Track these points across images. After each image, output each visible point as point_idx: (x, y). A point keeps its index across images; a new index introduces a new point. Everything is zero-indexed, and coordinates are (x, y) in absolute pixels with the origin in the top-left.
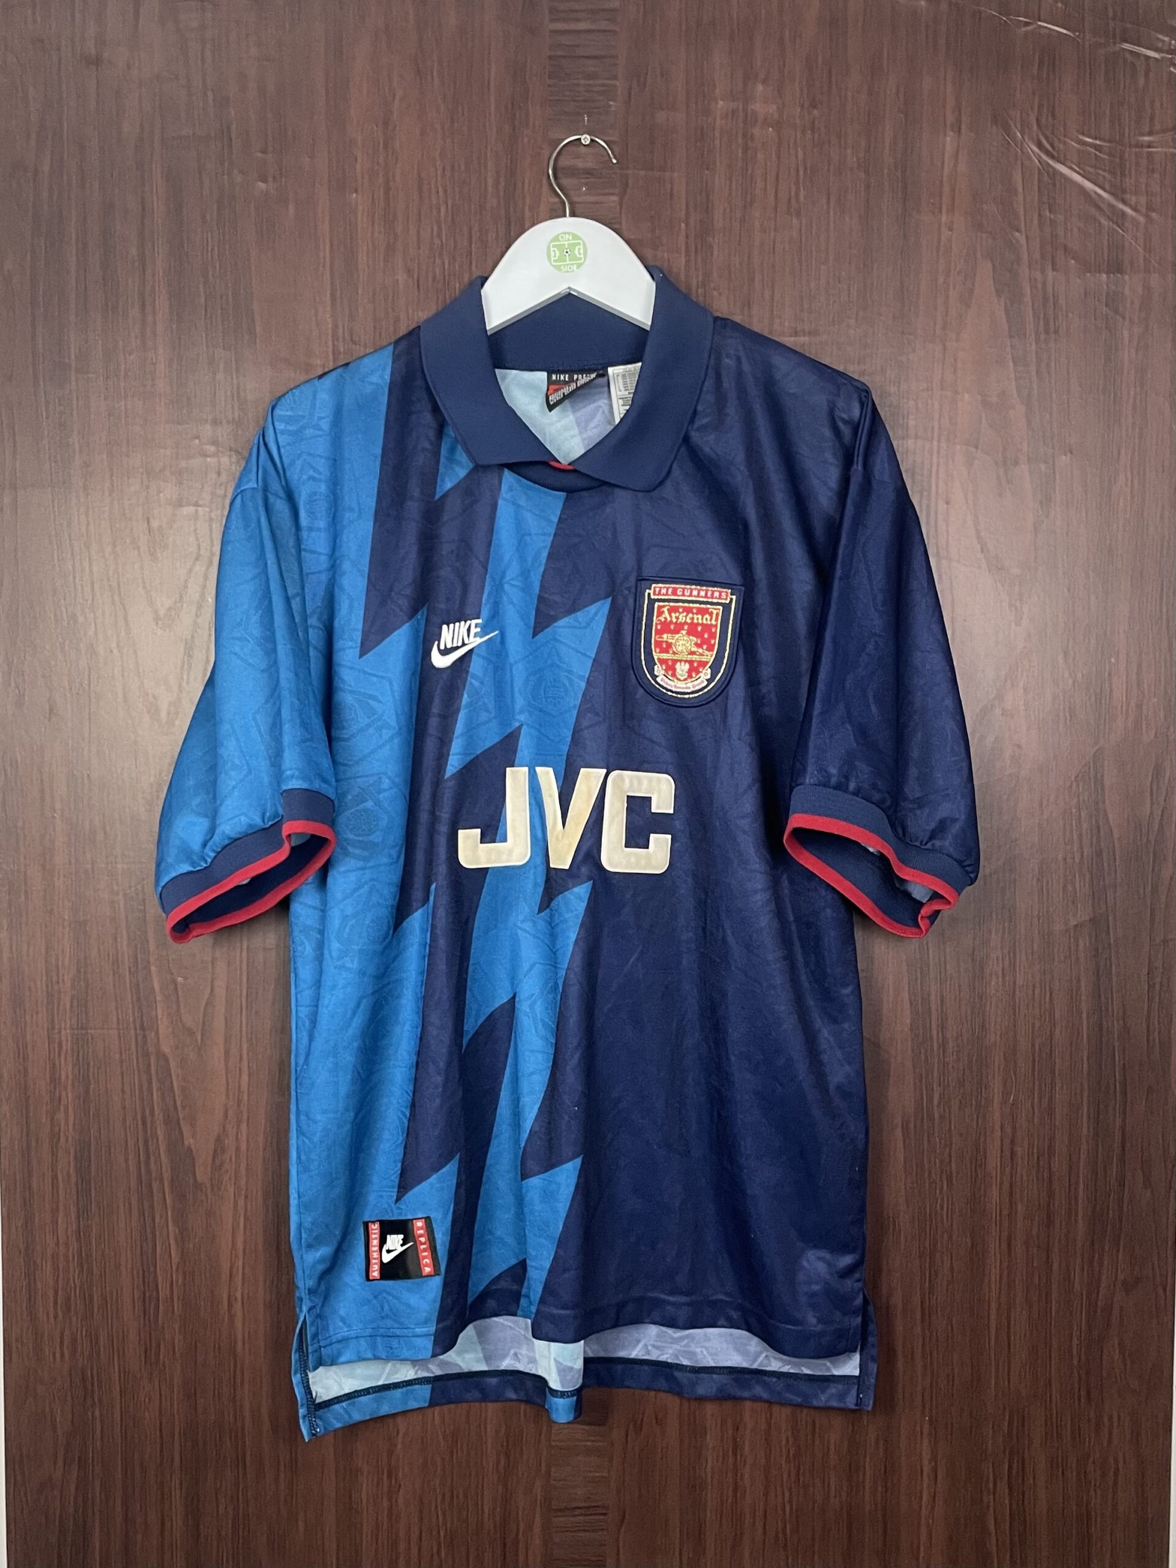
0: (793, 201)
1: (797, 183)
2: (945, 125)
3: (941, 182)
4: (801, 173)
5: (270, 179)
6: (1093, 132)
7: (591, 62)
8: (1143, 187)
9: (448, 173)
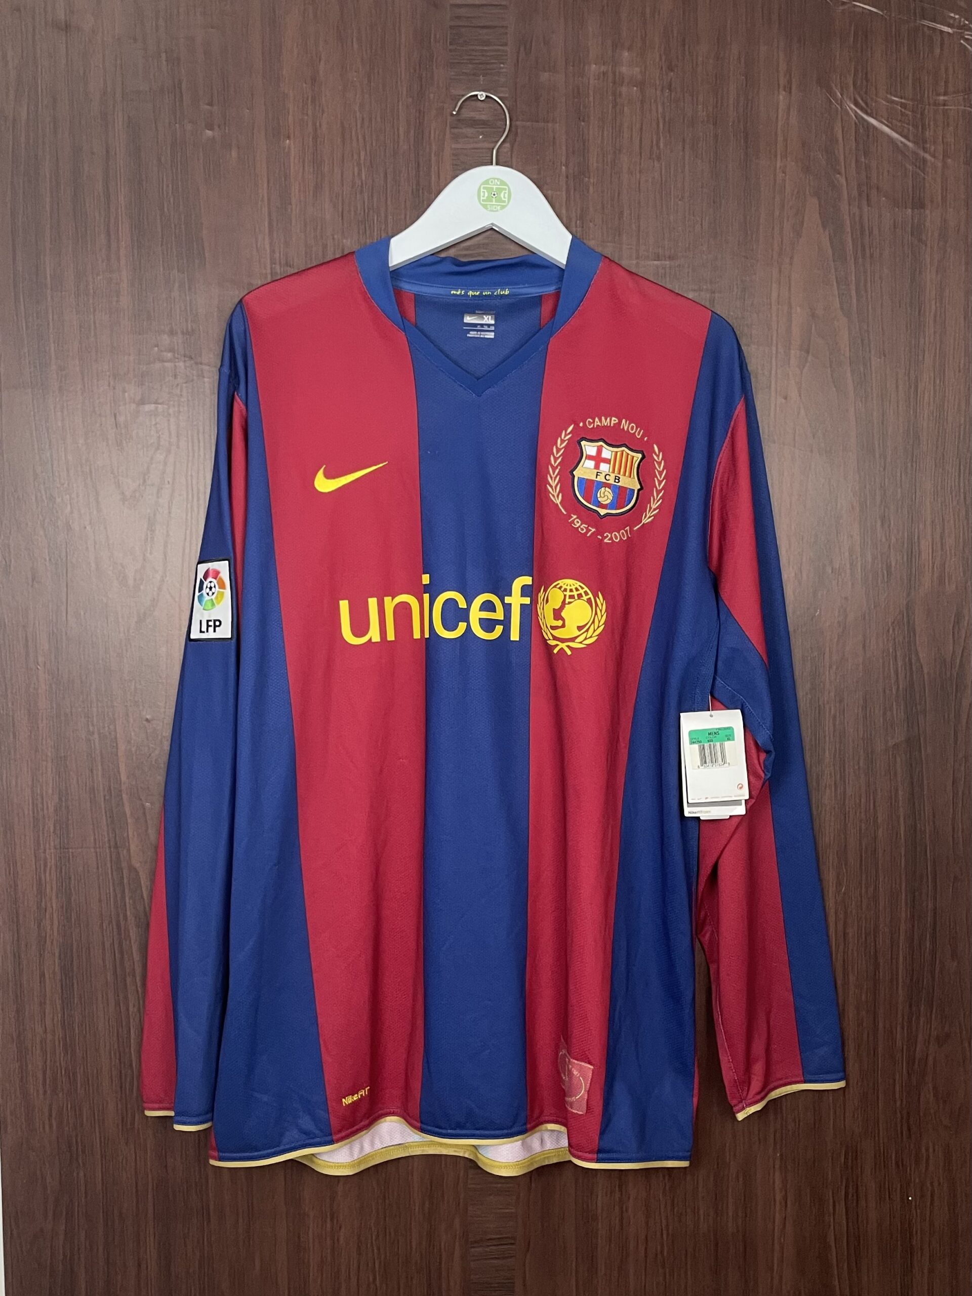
0: (655, 148)
1: (658, 134)
2: (779, 88)
3: (776, 134)
4: (661, 125)
5: (216, 127)
6: (899, 94)
7: (485, 31)
8: (941, 138)
9: (366, 123)
